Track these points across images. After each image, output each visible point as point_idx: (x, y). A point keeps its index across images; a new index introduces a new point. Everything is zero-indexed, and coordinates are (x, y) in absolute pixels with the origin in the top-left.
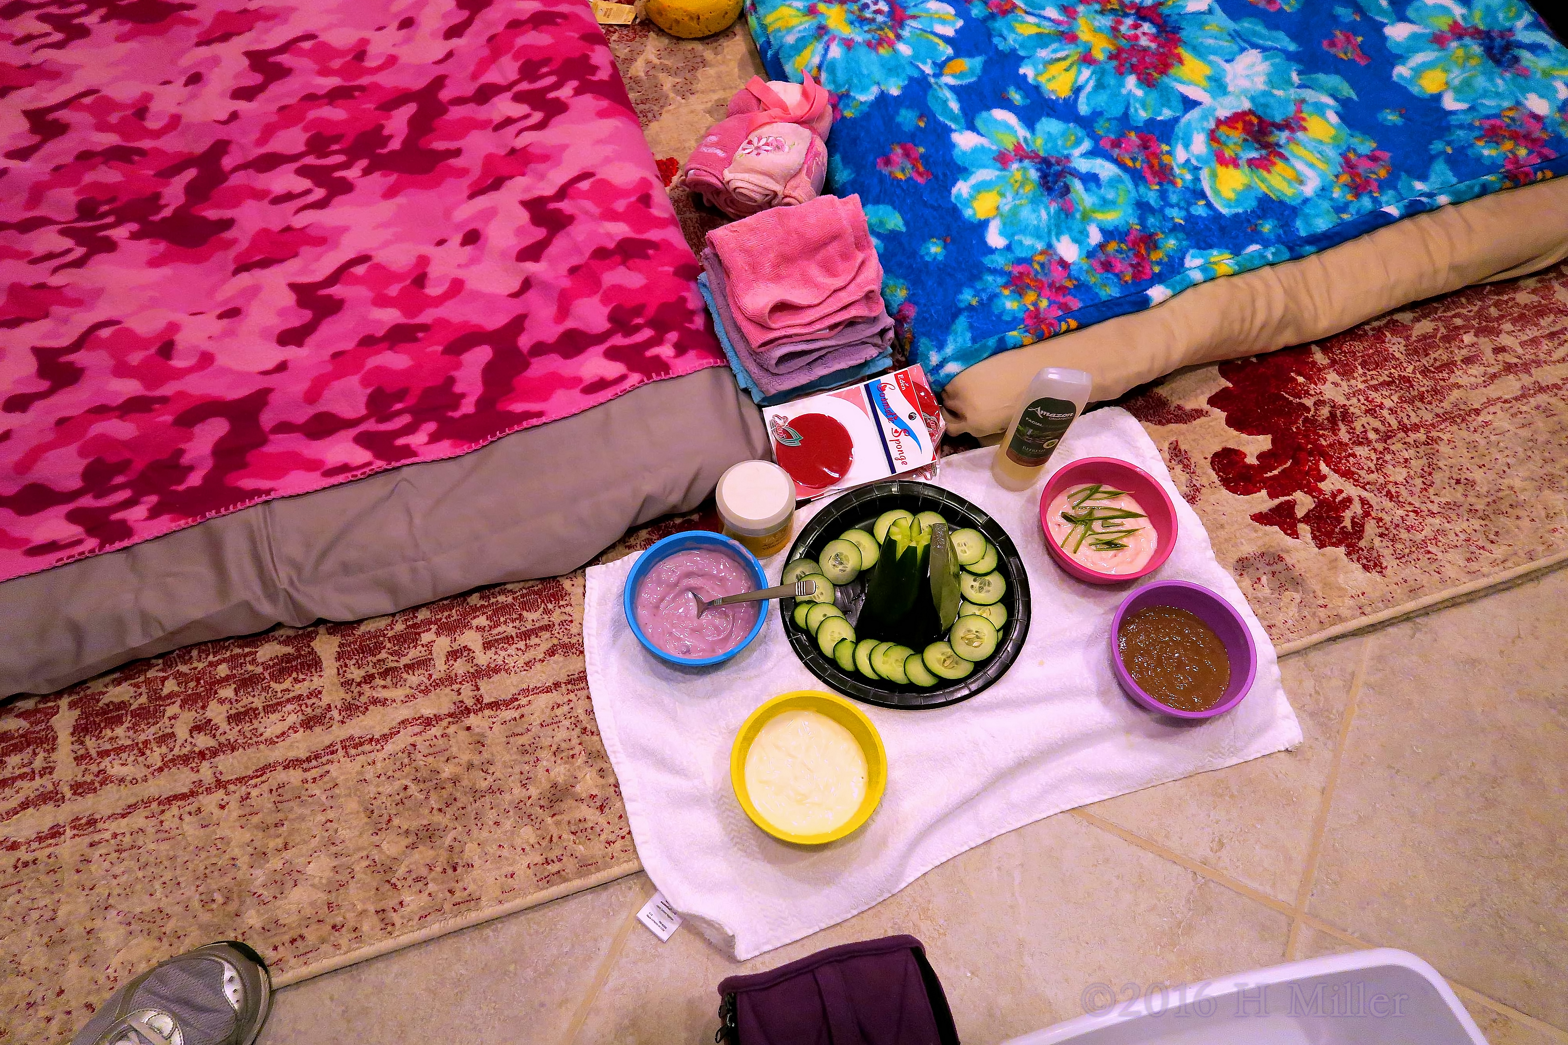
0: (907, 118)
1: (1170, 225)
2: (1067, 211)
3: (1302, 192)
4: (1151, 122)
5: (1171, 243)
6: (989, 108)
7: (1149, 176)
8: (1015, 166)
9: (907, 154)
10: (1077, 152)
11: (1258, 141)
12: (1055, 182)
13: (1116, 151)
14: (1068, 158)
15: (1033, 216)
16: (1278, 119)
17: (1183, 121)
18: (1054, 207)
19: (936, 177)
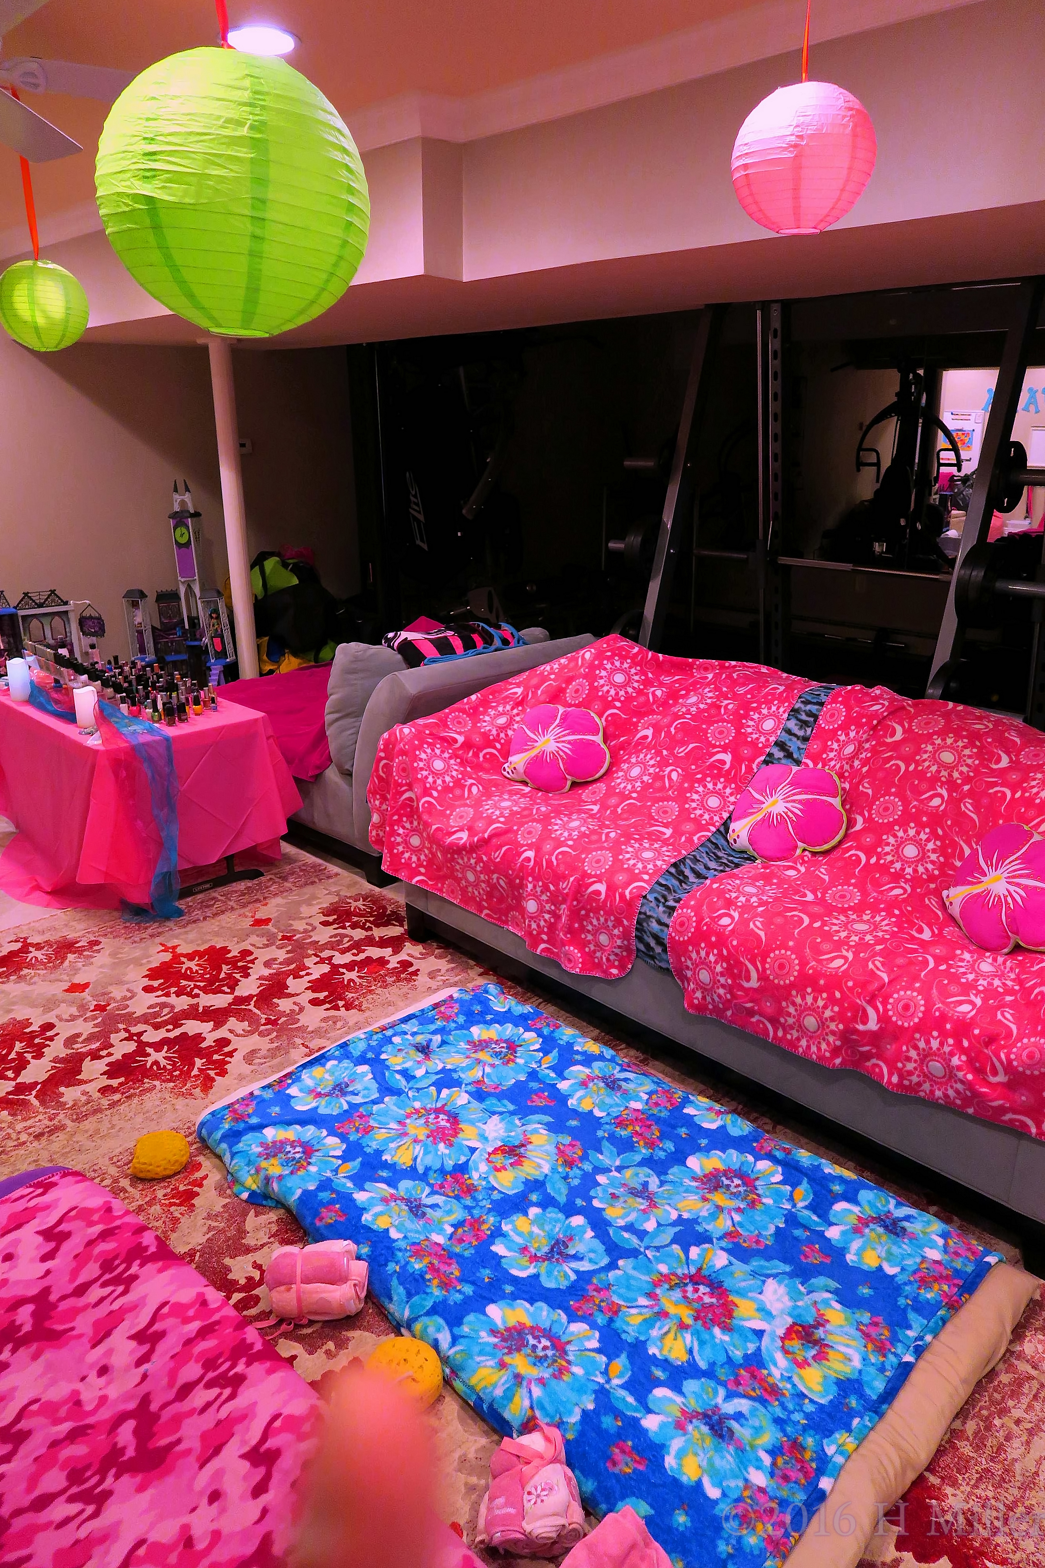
0: (608, 1422)
1: (800, 1427)
2: (740, 1448)
3: (854, 1368)
4: (746, 1356)
5: (809, 1441)
6: (651, 1392)
7: (768, 1397)
8: (690, 1428)
9: (623, 1452)
10: (719, 1400)
11: (809, 1342)
12: (722, 1430)
13: (741, 1389)
14: (716, 1406)
15: (724, 1463)
16: (811, 1322)
17: (763, 1348)
18: (732, 1449)
19: (650, 1460)
